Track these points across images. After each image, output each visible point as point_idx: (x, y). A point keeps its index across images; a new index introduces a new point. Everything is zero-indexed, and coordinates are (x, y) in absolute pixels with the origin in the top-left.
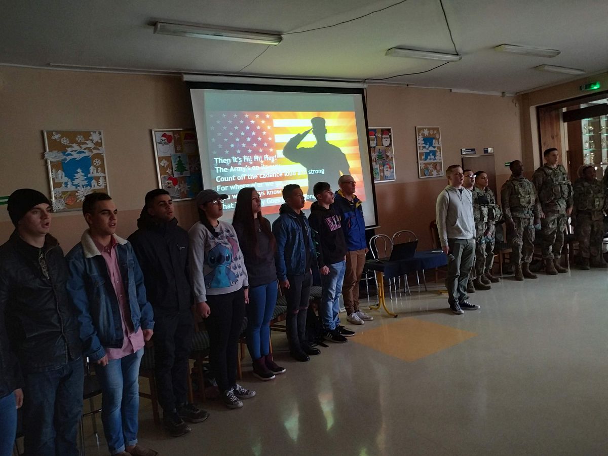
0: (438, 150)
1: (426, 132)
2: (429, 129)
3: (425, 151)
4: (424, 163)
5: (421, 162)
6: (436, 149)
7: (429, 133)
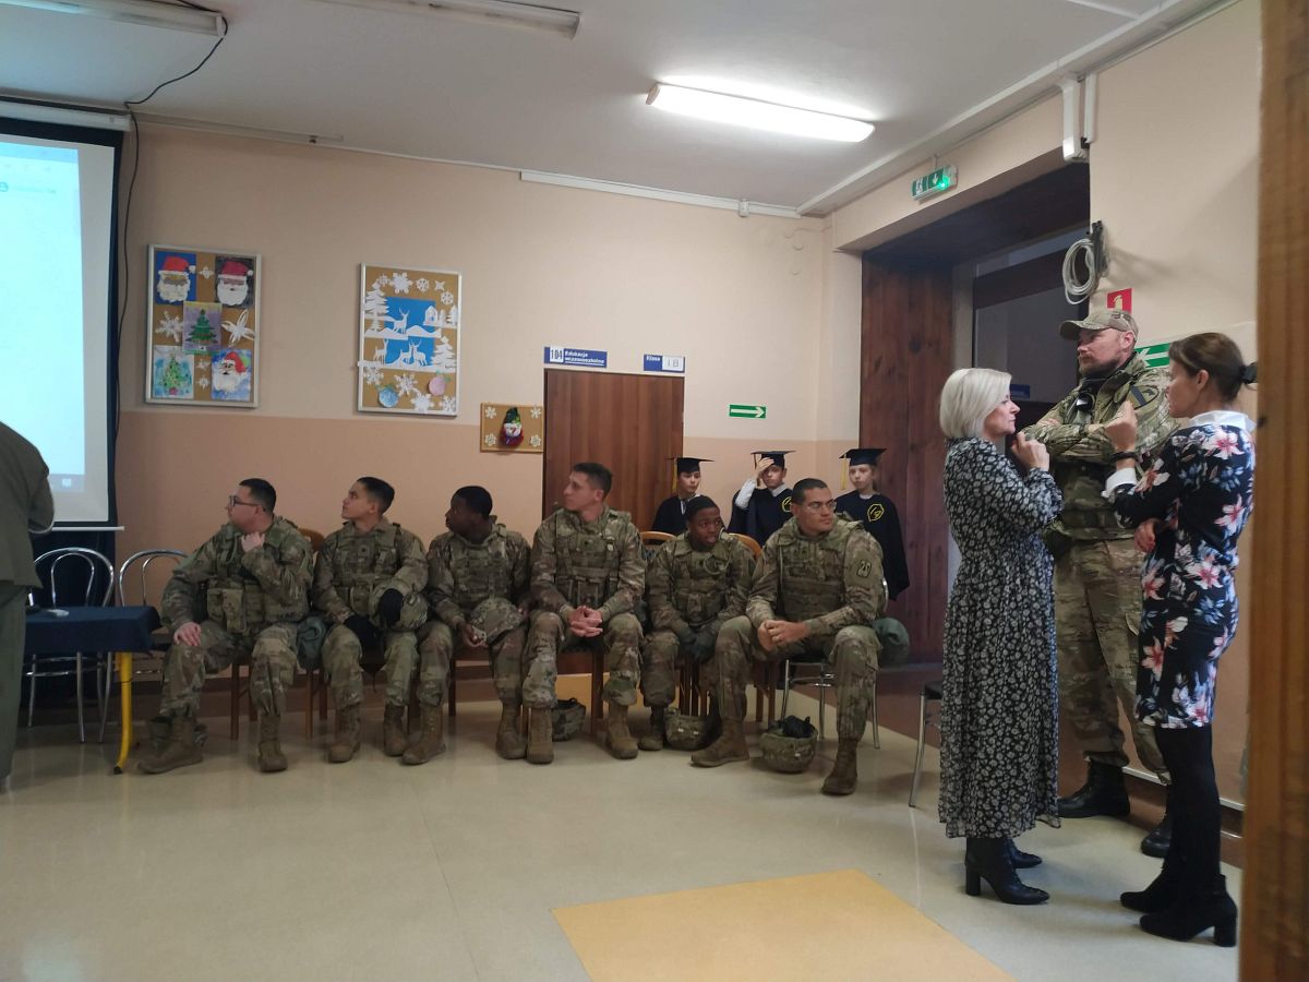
0: (445, 340)
1: (401, 284)
2: (413, 276)
3: (388, 334)
4: (381, 371)
5: (369, 365)
6: (437, 334)
7: (413, 288)
